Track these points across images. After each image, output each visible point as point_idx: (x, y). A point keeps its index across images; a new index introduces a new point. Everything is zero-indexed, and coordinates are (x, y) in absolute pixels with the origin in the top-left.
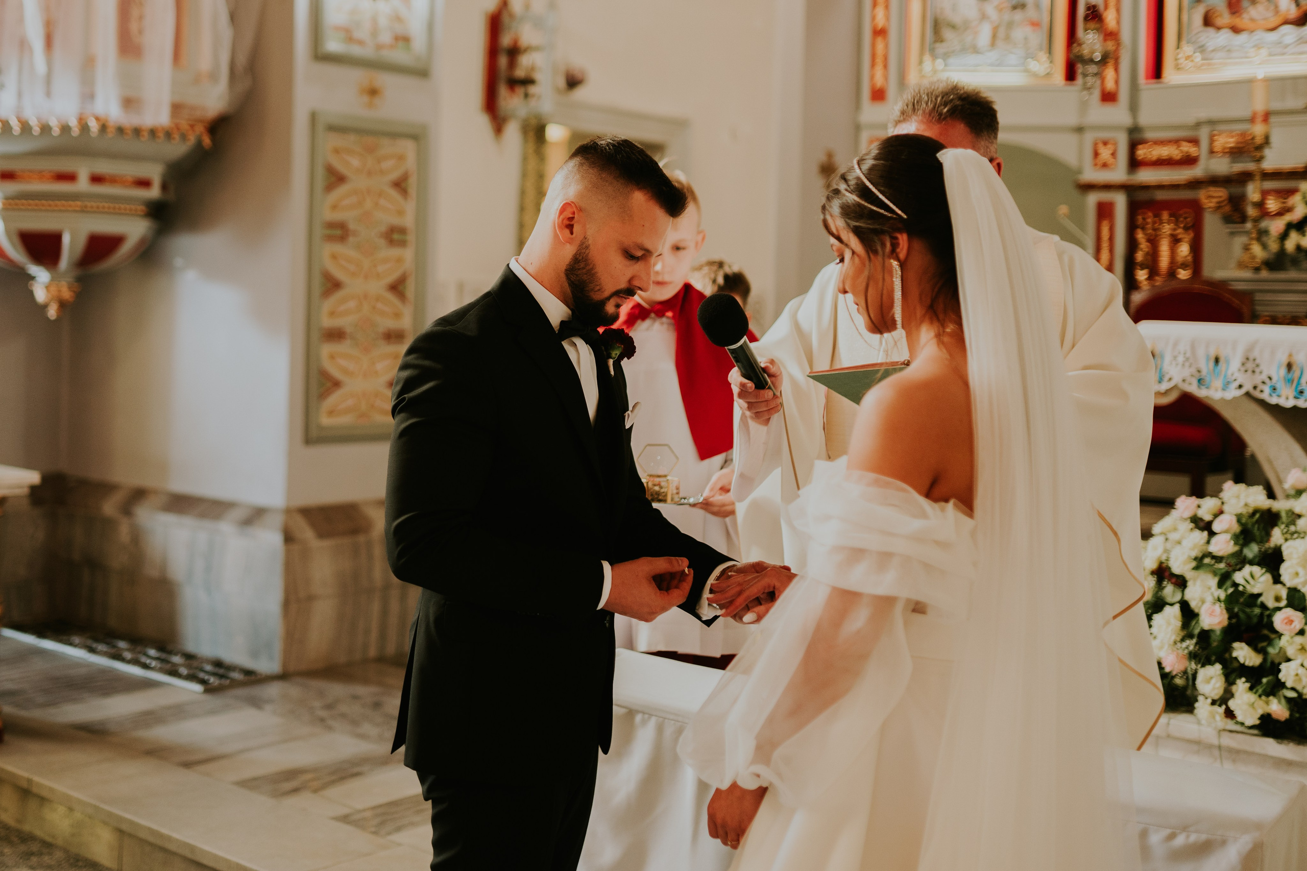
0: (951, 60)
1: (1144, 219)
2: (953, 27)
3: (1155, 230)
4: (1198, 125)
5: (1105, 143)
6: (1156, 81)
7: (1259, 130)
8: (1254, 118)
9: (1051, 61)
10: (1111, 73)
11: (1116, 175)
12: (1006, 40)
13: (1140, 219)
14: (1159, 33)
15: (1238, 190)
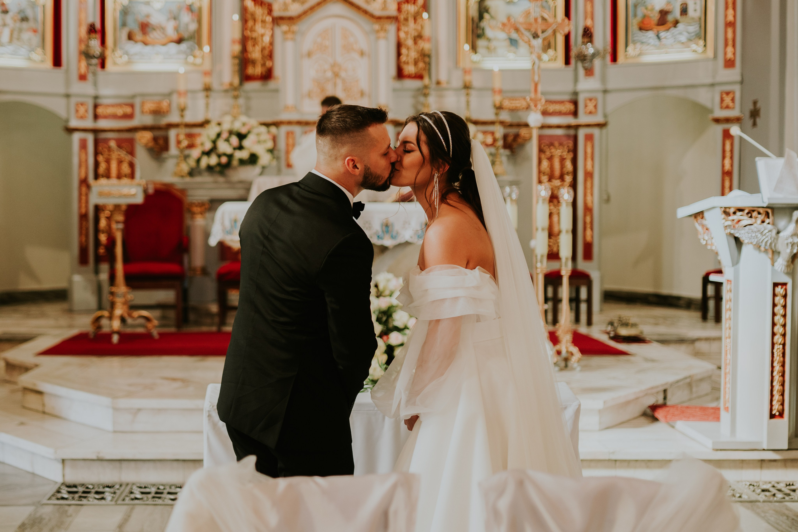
1: (102, 149)
3: (108, 155)
4: (134, 97)
5: (82, 105)
6: (103, 69)
7: (182, 101)
8: (179, 94)
9: (45, 54)
10: (84, 64)
11: (89, 123)
12: (18, 39)
13: (100, 148)
14: (103, 42)
15: (159, 133)
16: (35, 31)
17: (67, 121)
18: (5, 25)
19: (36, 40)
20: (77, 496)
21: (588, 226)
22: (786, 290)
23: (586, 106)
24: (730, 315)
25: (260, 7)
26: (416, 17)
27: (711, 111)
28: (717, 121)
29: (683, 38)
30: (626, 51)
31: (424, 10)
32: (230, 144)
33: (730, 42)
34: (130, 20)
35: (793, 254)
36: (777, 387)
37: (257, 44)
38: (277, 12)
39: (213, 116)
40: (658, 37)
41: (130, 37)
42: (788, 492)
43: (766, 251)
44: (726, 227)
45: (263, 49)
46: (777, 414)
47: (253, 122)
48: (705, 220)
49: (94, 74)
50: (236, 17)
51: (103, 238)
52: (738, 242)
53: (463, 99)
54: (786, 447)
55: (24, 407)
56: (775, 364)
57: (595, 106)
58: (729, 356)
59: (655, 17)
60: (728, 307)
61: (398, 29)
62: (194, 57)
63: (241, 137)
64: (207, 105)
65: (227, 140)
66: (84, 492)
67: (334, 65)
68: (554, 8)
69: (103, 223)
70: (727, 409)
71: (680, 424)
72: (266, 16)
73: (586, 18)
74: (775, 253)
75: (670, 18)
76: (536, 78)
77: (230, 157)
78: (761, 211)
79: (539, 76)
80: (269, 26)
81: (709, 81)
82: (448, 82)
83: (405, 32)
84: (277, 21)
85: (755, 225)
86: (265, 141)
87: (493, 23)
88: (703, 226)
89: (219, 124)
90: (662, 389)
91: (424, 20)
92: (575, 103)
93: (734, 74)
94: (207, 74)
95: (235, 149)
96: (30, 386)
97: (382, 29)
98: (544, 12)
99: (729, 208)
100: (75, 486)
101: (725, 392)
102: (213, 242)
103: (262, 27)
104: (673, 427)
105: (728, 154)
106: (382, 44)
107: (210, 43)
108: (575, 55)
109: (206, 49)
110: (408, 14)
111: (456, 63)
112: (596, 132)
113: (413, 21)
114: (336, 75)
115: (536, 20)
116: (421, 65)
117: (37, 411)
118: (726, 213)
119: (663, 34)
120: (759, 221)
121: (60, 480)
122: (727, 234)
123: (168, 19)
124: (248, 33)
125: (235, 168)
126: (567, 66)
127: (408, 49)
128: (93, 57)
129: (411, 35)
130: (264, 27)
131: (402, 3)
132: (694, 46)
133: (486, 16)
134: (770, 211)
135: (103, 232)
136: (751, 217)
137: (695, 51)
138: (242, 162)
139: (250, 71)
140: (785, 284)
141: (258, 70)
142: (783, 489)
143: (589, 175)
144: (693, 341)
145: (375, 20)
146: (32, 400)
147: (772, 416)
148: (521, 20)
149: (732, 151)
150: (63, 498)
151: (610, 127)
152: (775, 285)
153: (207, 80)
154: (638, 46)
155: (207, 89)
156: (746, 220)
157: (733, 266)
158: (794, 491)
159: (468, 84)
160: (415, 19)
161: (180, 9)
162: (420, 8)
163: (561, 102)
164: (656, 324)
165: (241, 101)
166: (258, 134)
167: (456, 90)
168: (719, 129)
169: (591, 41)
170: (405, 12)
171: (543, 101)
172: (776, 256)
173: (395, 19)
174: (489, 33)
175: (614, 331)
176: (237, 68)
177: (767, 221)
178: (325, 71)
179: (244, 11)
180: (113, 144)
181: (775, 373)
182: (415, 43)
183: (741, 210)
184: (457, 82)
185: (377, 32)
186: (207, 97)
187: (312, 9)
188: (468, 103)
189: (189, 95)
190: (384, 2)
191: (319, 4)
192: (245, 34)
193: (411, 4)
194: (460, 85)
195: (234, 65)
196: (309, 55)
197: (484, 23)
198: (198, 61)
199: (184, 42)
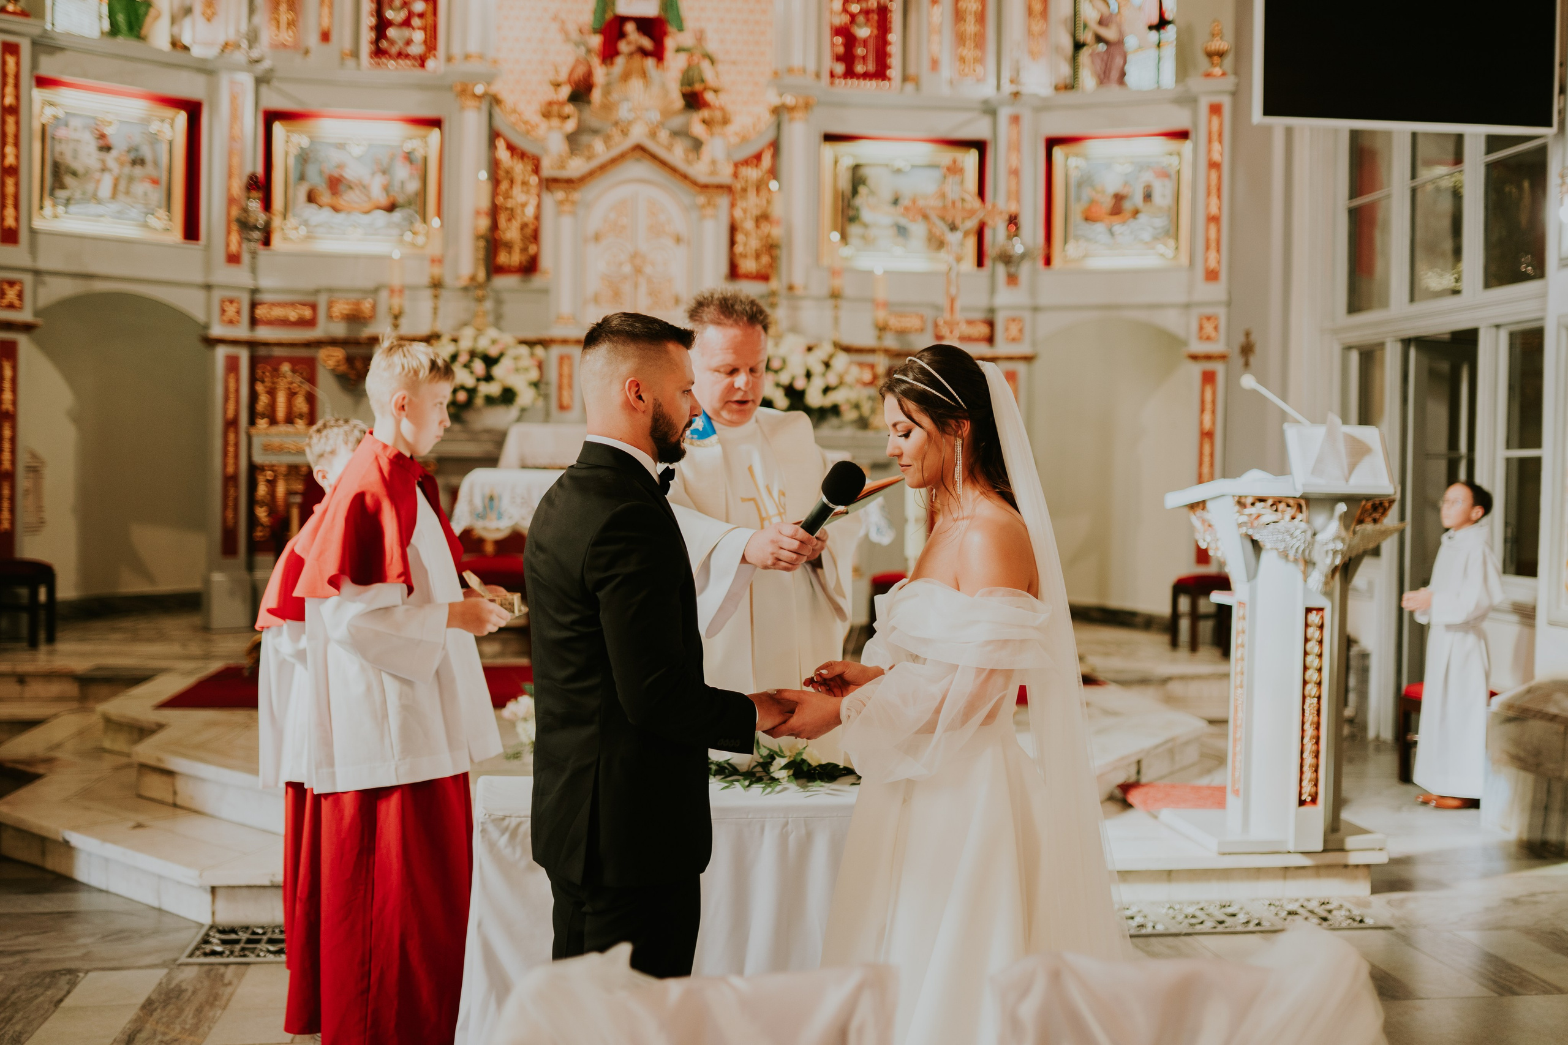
0: (73, 208)
1: (264, 373)
2: (74, 174)
3: (273, 383)
4: (317, 292)
5: (231, 302)
6: (267, 247)
7: (396, 302)
8: (392, 291)
9: (170, 220)
10: (235, 238)
11: (241, 332)
12: (127, 193)
13: (259, 371)
14: (267, 205)
15: (353, 351)
16: (155, 182)
17: (206, 327)
18: (104, 169)
19: (156, 195)
20: (238, 947)
22: (1322, 617)
23: (1007, 329)
24: (1242, 654)
25: (520, 161)
26: (760, 186)
27: (1184, 343)
28: (1194, 357)
29: (1146, 236)
30: (1064, 250)
31: (772, 177)
32: (472, 373)
33: (1213, 244)
34: (312, 172)
36: (1309, 760)
37: (515, 219)
38: (547, 170)
39: (444, 326)
40: (1111, 233)
41: (311, 198)
42: (1324, 914)
43: (1296, 561)
44: (1240, 525)
45: (524, 226)
46: (1309, 799)
47: (507, 339)
48: (1208, 513)
49: (254, 254)
50: (483, 175)
51: (262, 513)
52: (1256, 545)
53: (829, 313)
54: (1320, 848)
55: (141, 798)
56: (1307, 726)
57: (1021, 331)
58: (1240, 714)
59: (1107, 202)
60: (1240, 641)
61: (733, 205)
62: (414, 233)
63: (490, 361)
64: (435, 310)
65: (467, 366)
66: (249, 941)
67: (634, 256)
69: (262, 490)
70: (1236, 790)
71: (1166, 814)
72: (530, 175)
73: (1010, 203)
74: (1309, 563)
75: (1128, 205)
76: (953, 291)
77: (472, 392)
80: (534, 191)
81: (1182, 299)
82: (806, 287)
83: (742, 209)
84: (550, 184)
85: (1282, 522)
86: (526, 369)
87: (872, 200)
88: (1204, 521)
89: (455, 340)
90: (1134, 759)
91: (772, 192)
92: (991, 324)
93: (1218, 291)
94: (437, 261)
95: (478, 379)
96: (152, 763)
97: (709, 203)
98: (965, 192)
99: (1245, 497)
100: (233, 931)
103: (522, 191)
104: (1156, 818)
105: (1209, 406)
106: (709, 227)
107: (439, 214)
108: (993, 254)
109: (435, 222)
110: (747, 181)
111: (818, 259)
112: (1021, 368)
113: (755, 192)
114: (638, 271)
115: (954, 203)
116: (765, 259)
117: (163, 803)
118: (1241, 503)
119: (1117, 229)
120: (1288, 517)
121: (207, 920)
122: (1241, 535)
123: (373, 174)
124: (500, 200)
125: (479, 410)
126: (981, 269)
127: (747, 234)
128: (255, 228)
129: (751, 214)
130: (527, 192)
131: (739, 165)
132: (1161, 248)
133: (862, 190)
134: (1303, 503)
135: (262, 504)
136: (1276, 510)
137: (1162, 255)
138: (491, 401)
139: (503, 258)
140: (1320, 610)
141: (516, 258)
142: (1317, 910)
145: (698, 189)
146: (154, 787)
147: (1302, 803)
148: (932, 203)
149: (1214, 402)
150: (214, 953)
151: (1039, 362)
152: (1309, 610)
153: (436, 271)
154: (1083, 243)
155: (437, 285)
156: (1269, 516)
157: (1248, 581)
158: (1330, 911)
159: (836, 292)
160: (758, 189)
161: (392, 158)
162: (767, 173)
163: (973, 322)
165: (488, 305)
167: (818, 299)
168: (1195, 371)
169: (1018, 234)
170: (743, 179)
172: (1310, 568)
173: (728, 189)
174: (866, 215)
176: (481, 254)
177: (1300, 516)
178: (620, 264)
179: (494, 165)
180: (286, 368)
181: (1306, 740)
182: (757, 226)
183: (1262, 500)
184: (819, 287)
185: (703, 207)
186: (436, 297)
187: (603, 168)
188: (836, 320)
189: (407, 292)
190: (714, 162)
191: (614, 161)
192: (496, 202)
193: (752, 168)
194: (824, 291)
195: (477, 249)
196: (597, 238)
197: (859, 201)
198: (420, 240)
199: (397, 209)
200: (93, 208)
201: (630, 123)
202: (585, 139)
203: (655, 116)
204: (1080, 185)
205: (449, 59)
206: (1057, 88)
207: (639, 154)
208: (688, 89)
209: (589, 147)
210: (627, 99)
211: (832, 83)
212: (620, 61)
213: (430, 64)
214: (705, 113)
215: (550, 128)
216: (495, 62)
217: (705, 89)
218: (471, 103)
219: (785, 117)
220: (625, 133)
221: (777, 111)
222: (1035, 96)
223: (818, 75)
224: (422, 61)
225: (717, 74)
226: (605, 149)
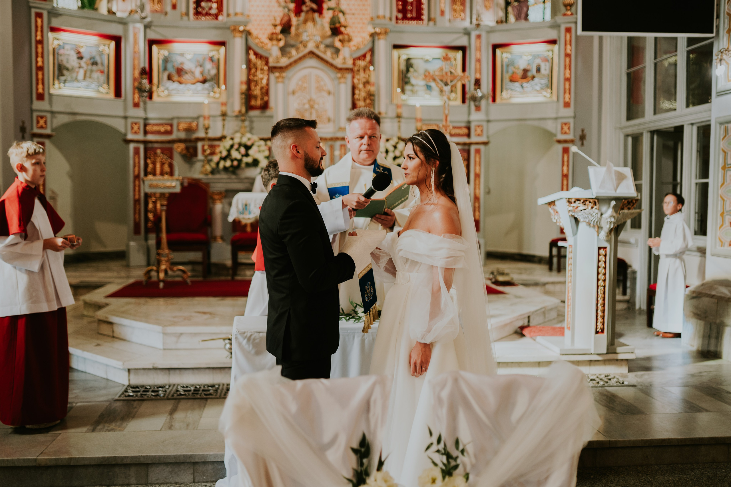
0: (67, 84)
1: (150, 155)
2: (67, 69)
3: (154, 159)
4: (172, 119)
5: (136, 124)
6: (151, 100)
7: (206, 122)
8: (205, 118)
9: (109, 89)
10: (137, 96)
11: (140, 137)
12: (90, 77)
13: (148, 154)
14: (151, 81)
15: (189, 144)
16: (102, 72)
17: (125, 135)
18: (80, 67)
19: (103, 78)
20: (139, 394)
21: (477, 209)
22: (606, 251)
23: (476, 130)
24: (571, 268)
25: (260, 60)
26: (365, 69)
27: (555, 135)
28: (559, 142)
29: (538, 88)
30: (501, 95)
31: (371, 65)
32: (240, 153)
33: (567, 91)
34: (169, 66)
35: (610, 229)
36: (600, 313)
37: (258, 85)
38: (271, 63)
39: (228, 133)
40: (522, 87)
41: (170, 78)
42: (607, 380)
43: (593, 226)
44: (569, 211)
45: (262, 88)
46: (600, 331)
47: (255, 138)
48: (556, 206)
49: (145, 103)
50: (244, 67)
51: (151, 216)
52: (577, 221)
53: (396, 124)
54: (605, 352)
55: (99, 333)
56: (599, 299)
57: (482, 131)
58: (570, 294)
59: (520, 73)
60: (570, 262)
61: (353, 77)
62: (214, 92)
63: (248, 148)
64: (224, 126)
65: (237, 150)
66: (144, 391)
68: (455, 66)
69: (151, 205)
70: (569, 328)
71: (539, 339)
72: (264, 66)
73: (476, 73)
74: (600, 228)
75: (530, 74)
76: (447, 112)
77: (240, 161)
78: (591, 201)
79: (449, 110)
80: (266, 73)
81: (554, 115)
82: (386, 113)
83: (358, 79)
84: (272, 69)
85: (587, 210)
86: (263, 151)
87: (415, 74)
88: (554, 210)
89: (232, 139)
90: (527, 315)
91: (371, 71)
92: (469, 128)
93: (569, 112)
94: (224, 104)
95: (243, 156)
96: (104, 319)
97: (342, 77)
98: (452, 68)
99: (571, 199)
100: (137, 387)
101: (568, 318)
102: (230, 219)
103: (261, 73)
104: (535, 340)
105: (566, 163)
106: (343, 87)
107: (225, 83)
108: (470, 97)
109: (223, 87)
110: (359, 66)
111: (391, 100)
112: (482, 147)
113: (363, 72)
114: (312, 107)
115: (446, 73)
116: (368, 100)
117: (108, 336)
118: (569, 202)
119: (525, 85)
120: (590, 207)
121: (126, 383)
122: (570, 215)
123: (196, 67)
124: (251, 77)
125: (243, 169)
126: (464, 104)
127: (360, 90)
128: (145, 91)
129: (362, 81)
130: (263, 73)
131: (356, 60)
132: (544, 93)
133: (411, 70)
134: (596, 201)
135: (151, 212)
136: (585, 205)
137: (545, 96)
138: (248, 165)
139: (253, 103)
140: (605, 248)
141: (259, 102)
142: (603, 379)
143: (477, 176)
144: (544, 284)
145: (338, 70)
146: (105, 329)
147: (597, 332)
148: (437, 73)
149: (568, 161)
150: (129, 396)
151: (490, 145)
152: (600, 248)
153: (224, 108)
154: (509, 92)
156: (582, 207)
157: (574, 236)
158: (610, 379)
159: (399, 115)
160: (364, 71)
161: (204, 59)
162: (368, 63)
163: (460, 128)
164: (521, 273)
165: (247, 123)
166: (259, 146)
167: (392, 118)
168: (560, 147)
169: (480, 88)
170: (358, 66)
171: (451, 127)
172: (600, 230)
173: (351, 70)
174: (413, 81)
175: (494, 278)
176: (243, 101)
177: (595, 207)
178: (304, 104)
179: (248, 62)
180: (159, 151)
181: (599, 305)
182: (365, 87)
183: (578, 200)
184: (392, 113)
185: (340, 78)
186: (224, 120)
187: (296, 62)
188: (399, 127)
189: (211, 118)
190: (344, 59)
191: (300, 59)
192: (250, 78)
193: (362, 61)
194: (394, 115)
195: (242, 99)
196: (294, 93)
197: (410, 75)
198: (217, 95)
199: (207, 82)
200: (76, 84)
201: (307, 42)
202: (288, 49)
203: (318, 38)
204: (508, 66)
205: (228, 15)
206: (497, 22)
207: (311, 55)
208: (333, 26)
209: (290, 53)
210: (306, 31)
211: (397, 23)
212: (303, 14)
213: (220, 18)
214: (341, 37)
215: (273, 45)
216: (248, 16)
217: (341, 26)
218: (238, 34)
219: (376, 38)
220: (305, 46)
221: (373, 35)
222: (487, 26)
223: (391, 19)
224: (216, 16)
225: (346, 19)
226: (296, 54)
